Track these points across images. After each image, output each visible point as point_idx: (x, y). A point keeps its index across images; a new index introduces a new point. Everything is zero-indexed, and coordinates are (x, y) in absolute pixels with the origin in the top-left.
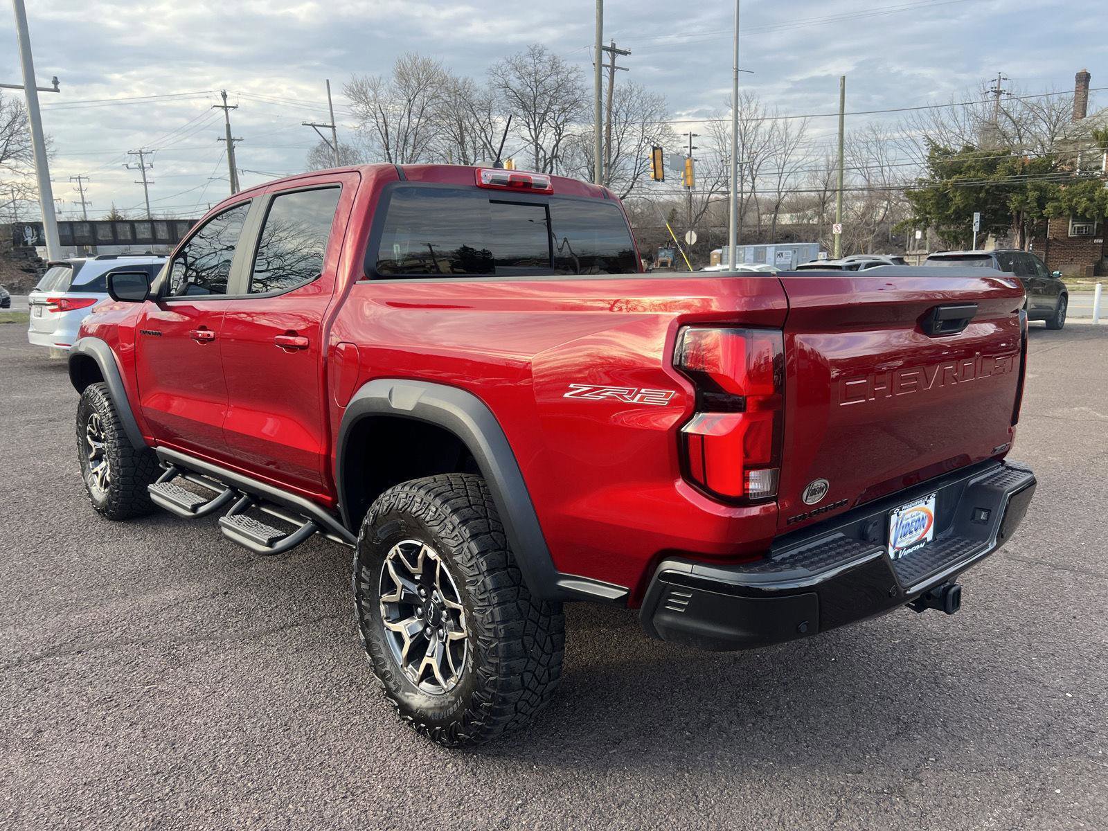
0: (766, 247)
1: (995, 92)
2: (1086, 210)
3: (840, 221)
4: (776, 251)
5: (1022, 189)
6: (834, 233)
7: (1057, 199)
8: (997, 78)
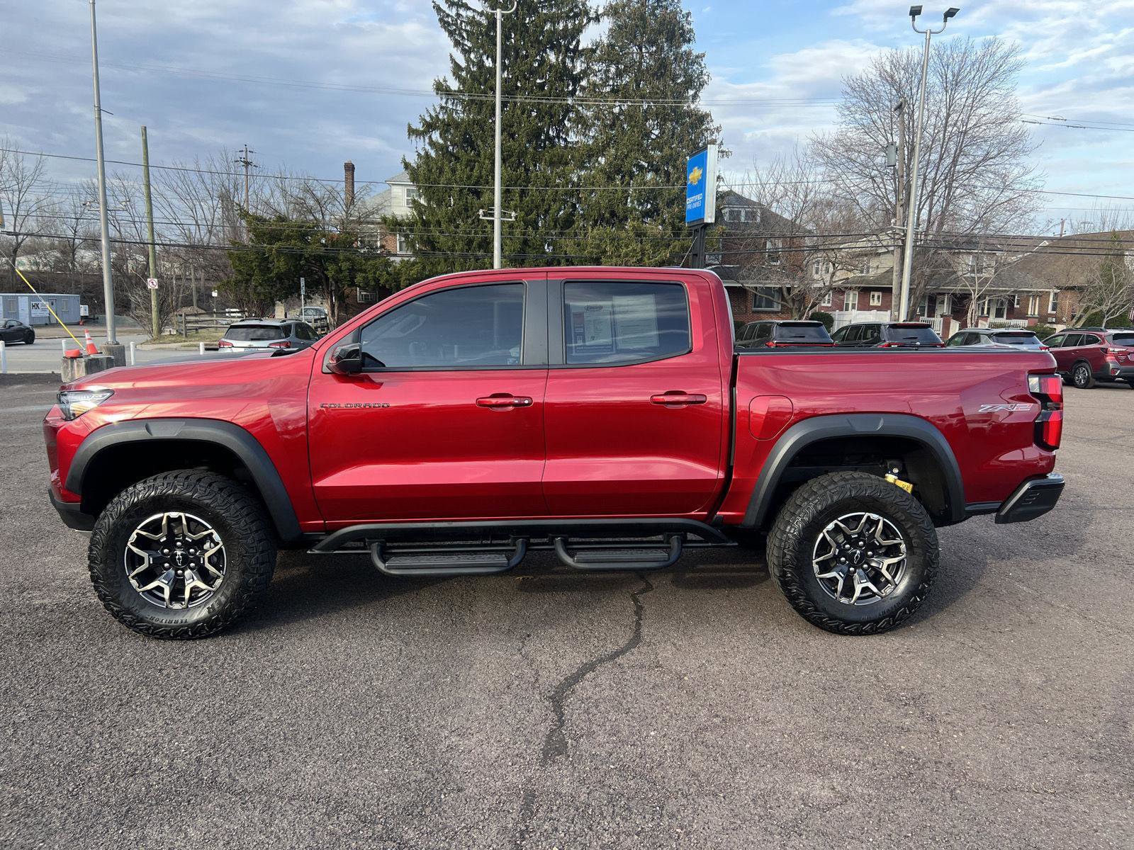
0: (18, 296)
1: (244, 162)
2: (387, 281)
3: (156, 276)
4: (30, 303)
5: (335, 260)
6: (149, 287)
7: (365, 272)
8: (244, 150)
